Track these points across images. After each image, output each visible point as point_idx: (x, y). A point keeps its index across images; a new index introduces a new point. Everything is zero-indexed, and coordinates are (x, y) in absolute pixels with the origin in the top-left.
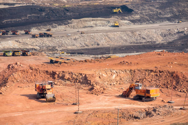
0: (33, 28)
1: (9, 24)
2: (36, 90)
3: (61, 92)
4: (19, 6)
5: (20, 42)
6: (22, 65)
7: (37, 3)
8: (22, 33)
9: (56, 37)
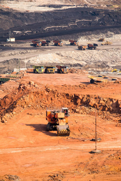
0: (82, 37)
1: (52, 32)
2: (47, 119)
3: (81, 123)
4: (67, 9)
5: (62, 56)
6: (36, 85)
7: (91, 4)
8: (66, 44)
9: (109, 50)
